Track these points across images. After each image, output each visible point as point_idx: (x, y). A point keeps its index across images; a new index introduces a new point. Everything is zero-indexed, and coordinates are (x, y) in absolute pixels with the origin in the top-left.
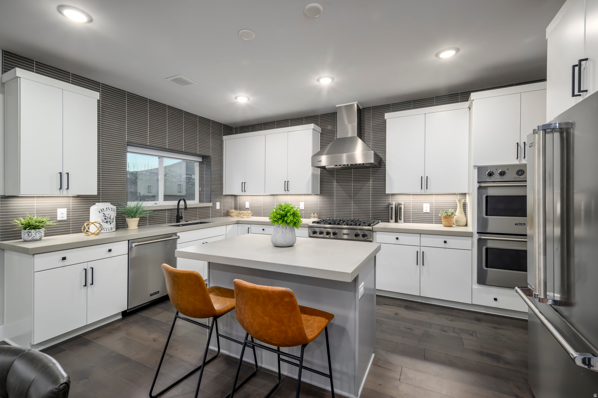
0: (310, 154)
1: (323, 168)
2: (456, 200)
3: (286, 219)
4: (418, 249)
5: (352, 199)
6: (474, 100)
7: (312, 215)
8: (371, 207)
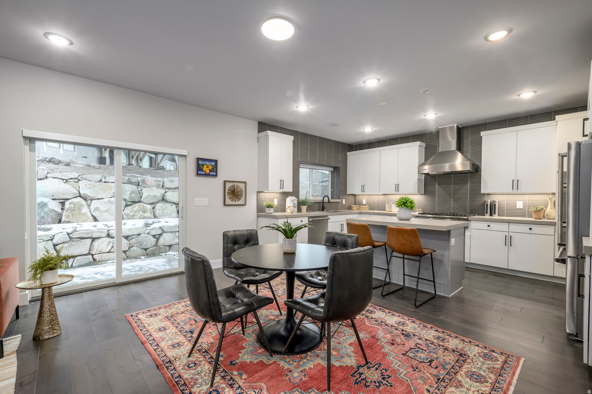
0: (416, 165)
1: (428, 174)
2: (547, 198)
3: (406, 204)
4: (507, 234)
5: (451, 197)
6: (558, 121)
7: (417, 209)
8: (469, 204)
